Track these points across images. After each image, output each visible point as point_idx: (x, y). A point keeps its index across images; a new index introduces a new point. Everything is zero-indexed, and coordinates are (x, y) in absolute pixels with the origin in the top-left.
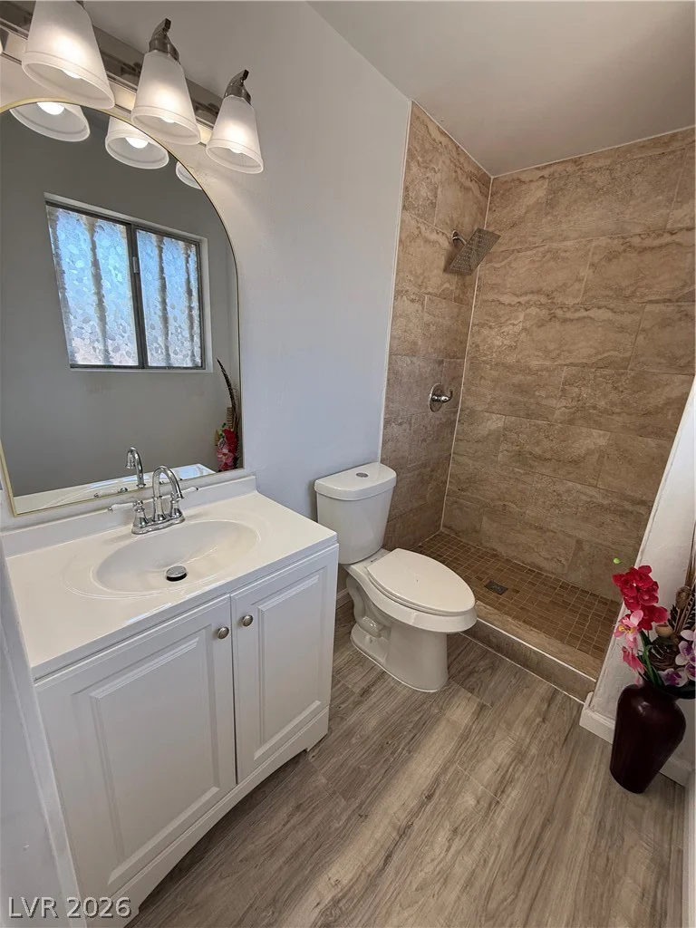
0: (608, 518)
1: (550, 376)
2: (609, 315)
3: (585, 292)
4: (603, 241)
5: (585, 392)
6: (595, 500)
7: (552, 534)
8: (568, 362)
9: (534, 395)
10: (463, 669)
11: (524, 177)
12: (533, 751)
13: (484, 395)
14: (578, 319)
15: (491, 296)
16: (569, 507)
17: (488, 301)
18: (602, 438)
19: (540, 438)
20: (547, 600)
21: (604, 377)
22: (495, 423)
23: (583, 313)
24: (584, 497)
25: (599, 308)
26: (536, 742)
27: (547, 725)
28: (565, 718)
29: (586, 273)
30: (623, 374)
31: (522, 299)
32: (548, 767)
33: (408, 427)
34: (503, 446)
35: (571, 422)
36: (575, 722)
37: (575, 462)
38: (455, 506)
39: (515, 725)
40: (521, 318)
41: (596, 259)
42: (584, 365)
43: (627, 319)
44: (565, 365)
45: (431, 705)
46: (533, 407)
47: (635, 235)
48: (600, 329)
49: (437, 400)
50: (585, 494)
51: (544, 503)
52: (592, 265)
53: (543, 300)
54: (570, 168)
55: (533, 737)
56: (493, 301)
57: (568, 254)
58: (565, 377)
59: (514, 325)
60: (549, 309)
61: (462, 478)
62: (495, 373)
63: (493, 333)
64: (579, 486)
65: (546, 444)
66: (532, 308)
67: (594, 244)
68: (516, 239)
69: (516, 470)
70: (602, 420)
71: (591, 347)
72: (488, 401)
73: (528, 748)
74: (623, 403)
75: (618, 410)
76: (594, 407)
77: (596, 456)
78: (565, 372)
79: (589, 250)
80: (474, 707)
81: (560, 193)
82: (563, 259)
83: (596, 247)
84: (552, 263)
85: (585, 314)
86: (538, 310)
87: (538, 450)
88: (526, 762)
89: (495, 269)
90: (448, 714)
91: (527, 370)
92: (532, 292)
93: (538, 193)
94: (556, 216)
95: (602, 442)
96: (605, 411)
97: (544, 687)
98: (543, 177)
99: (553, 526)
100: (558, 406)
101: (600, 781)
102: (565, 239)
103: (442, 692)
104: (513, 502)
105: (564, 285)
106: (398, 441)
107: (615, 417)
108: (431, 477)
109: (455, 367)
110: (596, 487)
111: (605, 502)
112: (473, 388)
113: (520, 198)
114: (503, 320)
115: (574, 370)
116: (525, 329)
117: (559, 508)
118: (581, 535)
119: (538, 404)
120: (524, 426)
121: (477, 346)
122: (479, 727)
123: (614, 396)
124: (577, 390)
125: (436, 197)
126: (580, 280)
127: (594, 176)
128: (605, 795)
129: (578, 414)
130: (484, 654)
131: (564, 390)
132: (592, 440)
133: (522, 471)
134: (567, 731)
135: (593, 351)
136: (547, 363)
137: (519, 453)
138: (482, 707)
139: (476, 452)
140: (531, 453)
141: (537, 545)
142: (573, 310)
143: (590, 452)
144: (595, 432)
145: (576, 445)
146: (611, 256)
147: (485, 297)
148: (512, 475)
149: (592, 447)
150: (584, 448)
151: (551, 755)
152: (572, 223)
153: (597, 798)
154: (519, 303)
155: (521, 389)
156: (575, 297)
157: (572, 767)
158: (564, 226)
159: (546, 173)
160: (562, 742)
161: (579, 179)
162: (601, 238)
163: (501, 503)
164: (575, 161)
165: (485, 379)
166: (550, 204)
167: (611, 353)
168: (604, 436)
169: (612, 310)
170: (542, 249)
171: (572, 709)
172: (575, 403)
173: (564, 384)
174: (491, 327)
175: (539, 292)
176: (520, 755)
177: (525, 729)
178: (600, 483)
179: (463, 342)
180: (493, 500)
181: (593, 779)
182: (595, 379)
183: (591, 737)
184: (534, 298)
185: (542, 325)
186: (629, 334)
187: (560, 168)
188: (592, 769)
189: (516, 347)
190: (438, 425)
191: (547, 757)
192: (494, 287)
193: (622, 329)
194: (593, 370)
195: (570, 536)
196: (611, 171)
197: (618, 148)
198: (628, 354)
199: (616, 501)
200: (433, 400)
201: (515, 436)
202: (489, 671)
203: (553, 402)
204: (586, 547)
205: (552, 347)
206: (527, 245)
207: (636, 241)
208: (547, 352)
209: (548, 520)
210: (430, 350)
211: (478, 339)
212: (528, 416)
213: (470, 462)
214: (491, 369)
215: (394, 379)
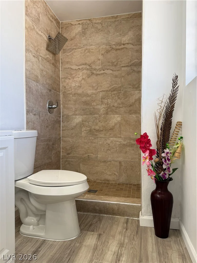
0: (128, 149)
1: (96, 96)
2: (111, 72)
3: (102, 64)
4: (104, 46)
5: (109, 101)
6: (122, 143)
7: (109, 163)
8: (101, 90)
9: (91, 105)
10: (86, 225)
11: (72, 23)
12: (126, 241)
13: (72, 108)
14: (101, 74)
15: (67, 66)
16: (113, 148)
17: (66, 68)
18: (118, 118)
19: (97, 122)
20: (115, 190)
21: (114, 94)
22: (78, 119)
23: (102, 72)
24: (118, 143)
25: (107, 69)
26: (126, 238)
27: (129, 230)
28: (134, 226)
29: (101, 57)
30: (120, 93)
31: (80, 67)
32: (134, 244)
33: (39, 118)
34: (83, 129)
35: (107, 113)
36: (138, 226)
37: (111, 129)
38: (67, 163)
39: (116, 236)
40: (81, 75)
41: (103, 52)
42: (107, 91)
43: (116, 73)
44: (100, 92)
45: (75, 244)
46: (92, 110)
47: (113, 45)
48: (109, 77)
49: (51, 108)
50: (118, 141)
51: (104, 149)
52: (102, 54)
53: (88, 67)
54: (88, 22)
55: (124, 237)
56: (68, 68)
57: (93, 50)
58: (101, 96)
59: (78, 77)
60: (91, 71)
61: (68, 148)
62: (74, 98)
63: (71, 81)
64: (115, 139)
65: (100, 124)
66: (84, 70)
67: (101, 47)
68: (73, 45)
69: (90, 138)
70: (117, 111)
71: (108, 83)
72: (74, 110)
73: (124, 241)
74: (123, 103)
75: (122, 106)
76: (114, 106)
77: (118, 125)
78: (101, 94)
79: (100, 49)
80: (96, 236)
81: (86, 30)
82: (92, 52)
83: (102, 48)
84: (88, 54)
85: (103, 72)
86: (86, 71)
87: (97, 128)
88: (125, 246)
89: (67, 56)
90: (84, 244)
91: (87, 95)
92: (83, 64)
93: (79, 29)
94: (86, 37)
95: (119, 119)
96: (117, 107)
97: (122, 219)
98: (79, 24)
99: (109, 159)
100: (101, 108)
101: (154, 240)
102: (91, 45)
103: (79, 236)
104: (92, 153)
105: (94, 61)
106: (34, 123)
107: (121, 109)
108: (53, 147)
109: (57, 95)
110: (121, 137)
111: (125, 143)
112: (66, 106)
113: (72, 30)
114: (74, 75)
115: (104, 93)
116: (83, 79)
117: (110, 150)
118: (120, 159)
119: (93, 108)
120: (90, 118)
121: (65, 87)
122: (100, 243)
123: (119, 101)
124: (106, 100)
125: (39, 17)
126: (99, 60)
127: (96, 25)
128: (157, 243)
129: (109, 110)
130: (95, 217)
131: (102, 101)
132: (116, 119)
133: (93, 138)
134: (136, 230)
135: (109, 85)
136: (94, 91)
137: (90, 131)
138: (100, 235)
139: (72, 134)
140: (95, 130)
141: (105, 170)
142: (99, 70)
143: (116, 124)
144: (116, 116)
145: (111, 122)
146: (108, 52)
147: (65, 67)
148: (89, 141)
149: (116, 122)
150: (114, 123)
151: (134, 239)
152: (92, 40)
153: (155, 245)
154: (79, 68)
155: (86, 103)
156: (99, 66)
157: (143, 240)
158: (90, 41)
159: (80, 22)
160: (136, 234)
161: (92, 26)
162: (103, 45)
163: (87, 155)
164: (89, 20)
165: (71, 101)
166: (84, 33)
167: (115, 85)
168: (119, 116)
169: (112, 70)
170: (83, 49)
171: (135, 222)
172: (107, 106)
173: (102, 99)
174: (69, 79)
175: (86, 64)
176: (121, 245)
177: (120, 235)
178: (122, 135)
179: (59, 85)
180: (83, 154)
181: (151, 241)
182: (111, 96)
183: (146, 228)
184: (84, 66)
185: (89, 77)
186: (119, 78)
187: (85, 21)
188: (149, 238)
189: (81, 86)
190: (53, 121)
191: (132, 241)
192: (68, 63)
193: (116, 77)
194: (110, 92)
195: (116, 161)
196: (102, 24)
197: (102, 17)
198: (120, 85)
199: (128, 141)
200: (49, 108)
201: (87, 123)
202: (98, 222)
203: (99, 107)
204: (123, 164)
205: (94, 85)
206: (78, 47)
207: (114, 47)
208: (93, 87)
209: (107, 157)
210: (45, 83)
211: (65, 84)
212: (91, 114)
213: (70, 139)
214: (72, 96)
215: (29, 90)
